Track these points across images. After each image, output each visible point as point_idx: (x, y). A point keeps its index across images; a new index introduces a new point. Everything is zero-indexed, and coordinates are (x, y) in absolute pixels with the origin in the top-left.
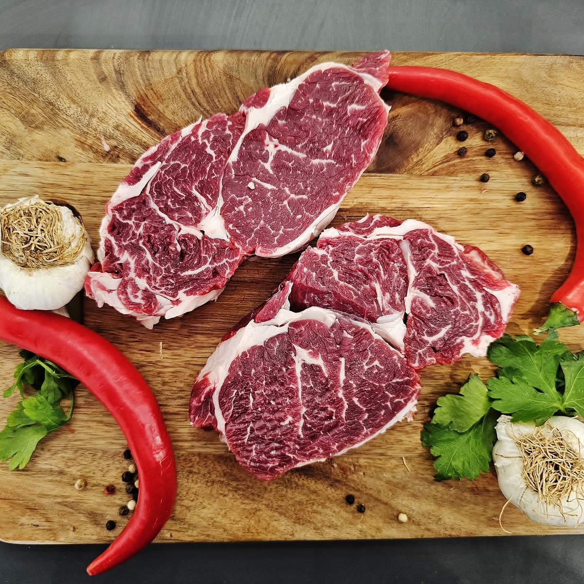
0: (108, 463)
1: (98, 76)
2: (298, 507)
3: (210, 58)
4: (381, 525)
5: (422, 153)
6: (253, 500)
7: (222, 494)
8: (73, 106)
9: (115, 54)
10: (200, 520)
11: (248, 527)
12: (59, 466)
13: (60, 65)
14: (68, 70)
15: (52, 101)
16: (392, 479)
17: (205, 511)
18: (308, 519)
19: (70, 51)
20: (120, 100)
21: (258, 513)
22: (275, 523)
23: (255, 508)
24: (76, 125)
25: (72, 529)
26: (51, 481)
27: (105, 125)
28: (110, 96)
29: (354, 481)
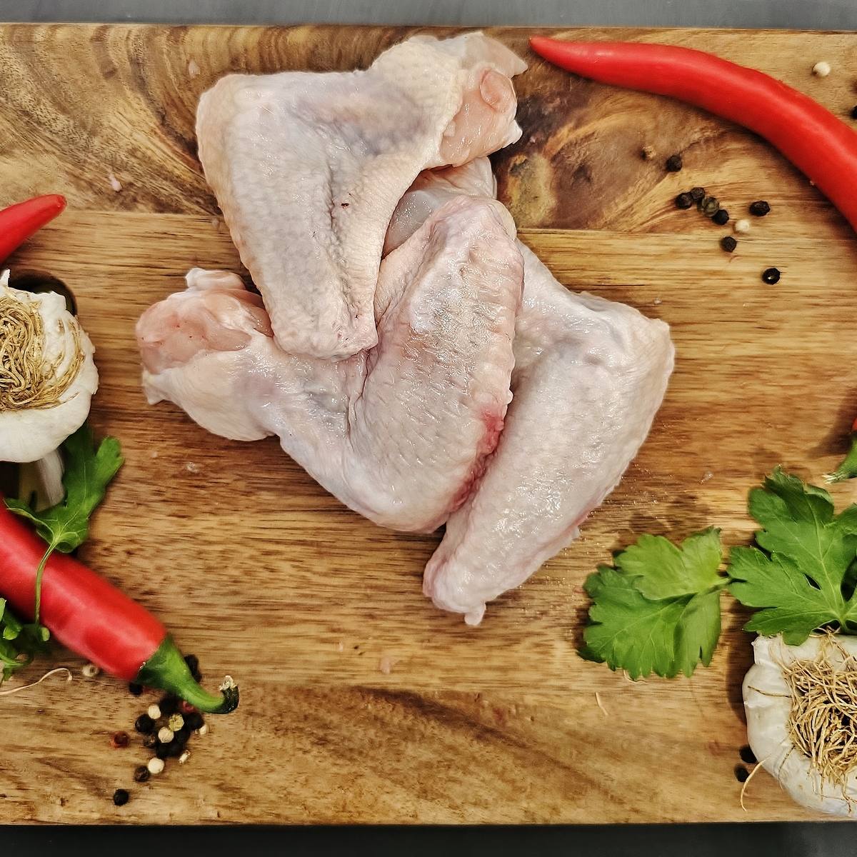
0: (117, 696)
1: (103, 67)
2: (424, 772)
3: (285, 39)
4: (559, 801)
5: (633, 195)
6: (351, 759)
7: (300, 749)
8: (61, 117)
9: (130, 32)
10: (266, 790)
11: (342, 803)
12: (39, 700)
13: (40, 51)
14: (54, 59)
15: (28, 109)
16: (577, 728)
17: (273, 776)
18: (442, 791)
19: (55, 27)
20: (136, 106)
21: (360, 781)
22: (386, 797)
23: (355, 773)
24: (66, 148)
25: (59, 802)
26: (26, 725)
27: (114, 149)
28: (121, 101)
29: (515, 731)
